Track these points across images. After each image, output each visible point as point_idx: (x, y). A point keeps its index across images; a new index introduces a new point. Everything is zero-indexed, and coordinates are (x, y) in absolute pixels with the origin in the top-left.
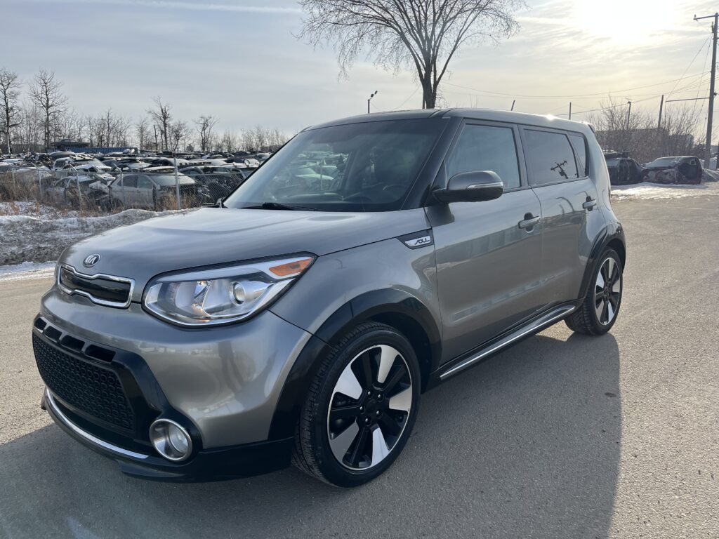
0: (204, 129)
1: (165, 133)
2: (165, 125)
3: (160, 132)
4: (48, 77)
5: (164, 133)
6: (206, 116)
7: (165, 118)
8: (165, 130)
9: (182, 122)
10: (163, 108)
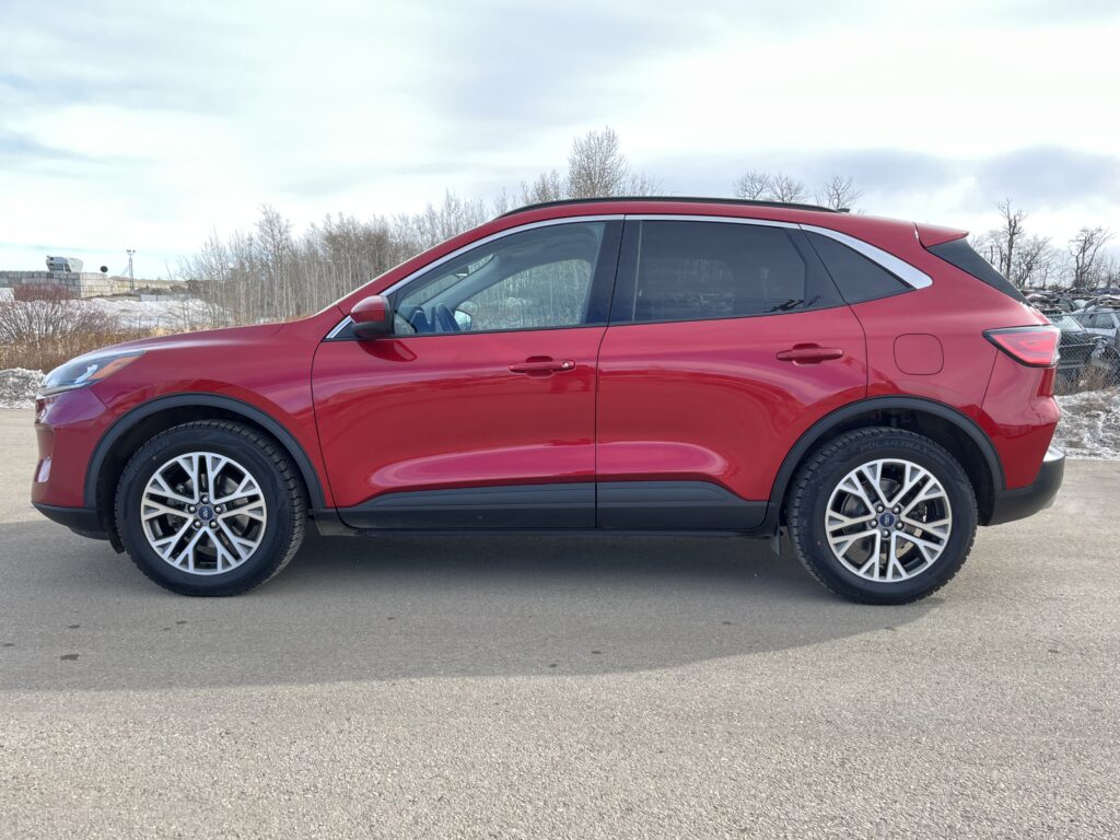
0: (1084, 250)
1: (1009, 260)
2: (1011, 247)
3: (999, 256)
4: (843, 185)
5: (1007, 259)
6: (1092, 227)
7: (1012, 234)
8: (1010, 254)
9: (1040, 239)
10: (1012, 217)
